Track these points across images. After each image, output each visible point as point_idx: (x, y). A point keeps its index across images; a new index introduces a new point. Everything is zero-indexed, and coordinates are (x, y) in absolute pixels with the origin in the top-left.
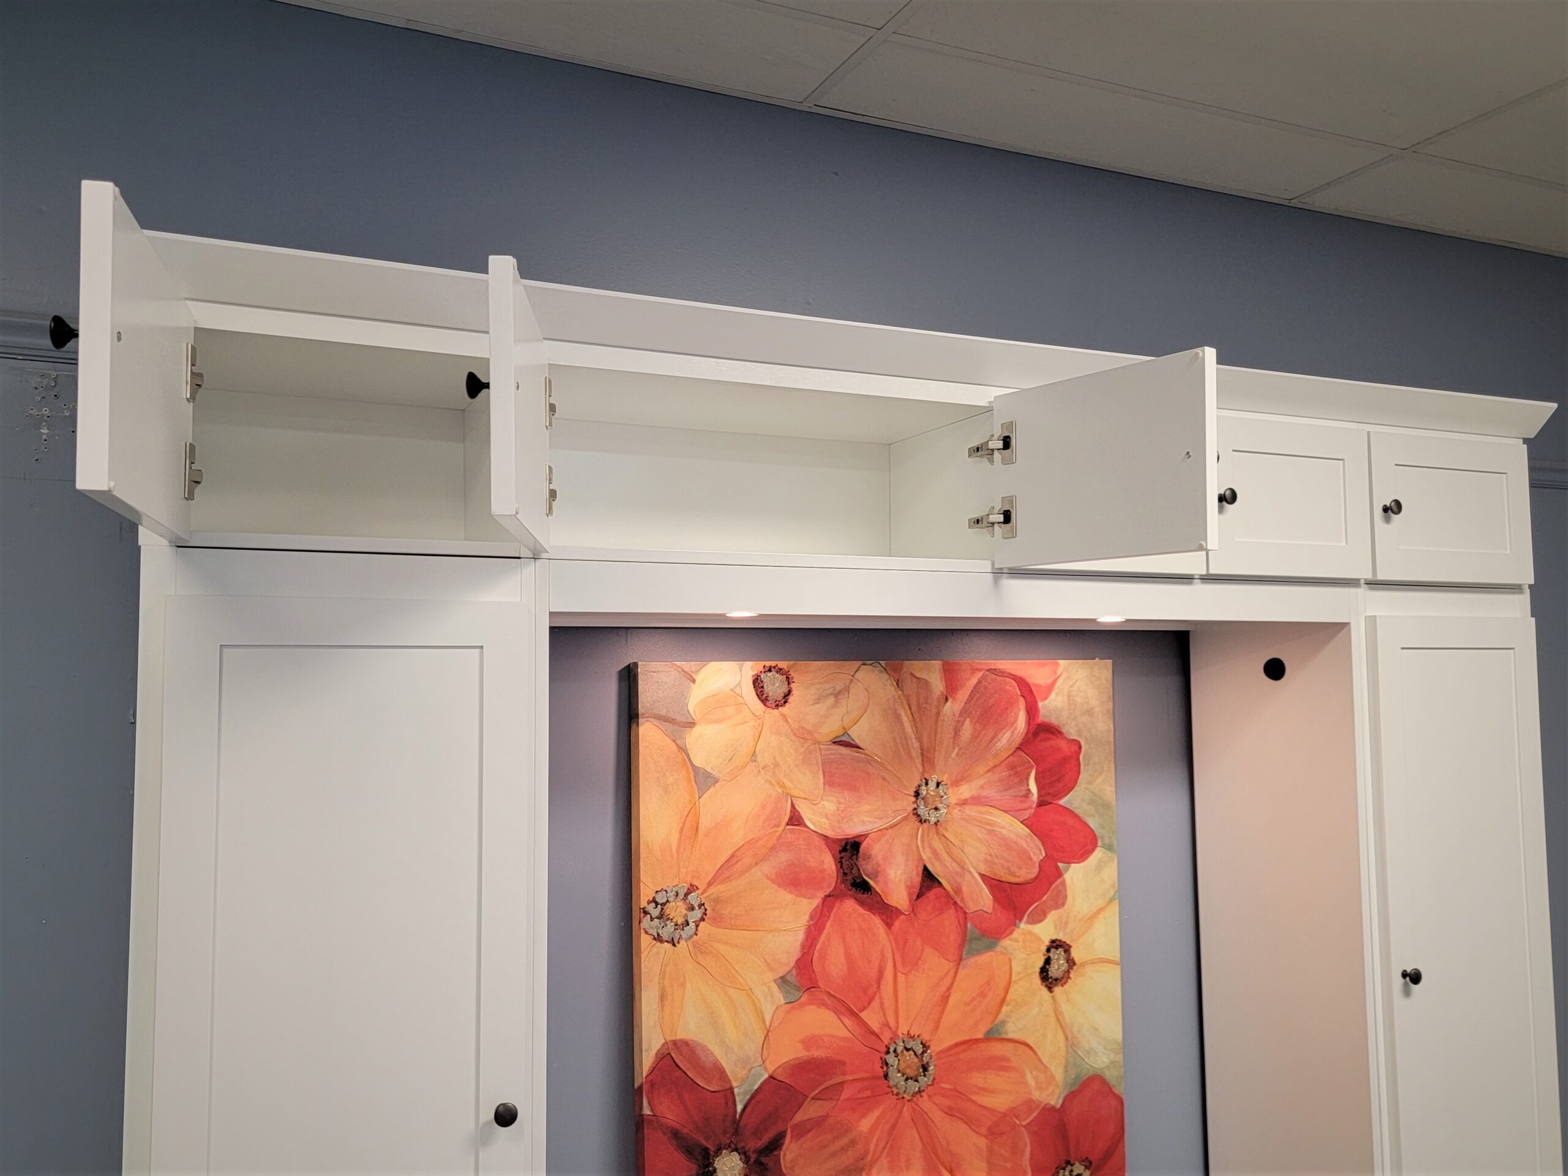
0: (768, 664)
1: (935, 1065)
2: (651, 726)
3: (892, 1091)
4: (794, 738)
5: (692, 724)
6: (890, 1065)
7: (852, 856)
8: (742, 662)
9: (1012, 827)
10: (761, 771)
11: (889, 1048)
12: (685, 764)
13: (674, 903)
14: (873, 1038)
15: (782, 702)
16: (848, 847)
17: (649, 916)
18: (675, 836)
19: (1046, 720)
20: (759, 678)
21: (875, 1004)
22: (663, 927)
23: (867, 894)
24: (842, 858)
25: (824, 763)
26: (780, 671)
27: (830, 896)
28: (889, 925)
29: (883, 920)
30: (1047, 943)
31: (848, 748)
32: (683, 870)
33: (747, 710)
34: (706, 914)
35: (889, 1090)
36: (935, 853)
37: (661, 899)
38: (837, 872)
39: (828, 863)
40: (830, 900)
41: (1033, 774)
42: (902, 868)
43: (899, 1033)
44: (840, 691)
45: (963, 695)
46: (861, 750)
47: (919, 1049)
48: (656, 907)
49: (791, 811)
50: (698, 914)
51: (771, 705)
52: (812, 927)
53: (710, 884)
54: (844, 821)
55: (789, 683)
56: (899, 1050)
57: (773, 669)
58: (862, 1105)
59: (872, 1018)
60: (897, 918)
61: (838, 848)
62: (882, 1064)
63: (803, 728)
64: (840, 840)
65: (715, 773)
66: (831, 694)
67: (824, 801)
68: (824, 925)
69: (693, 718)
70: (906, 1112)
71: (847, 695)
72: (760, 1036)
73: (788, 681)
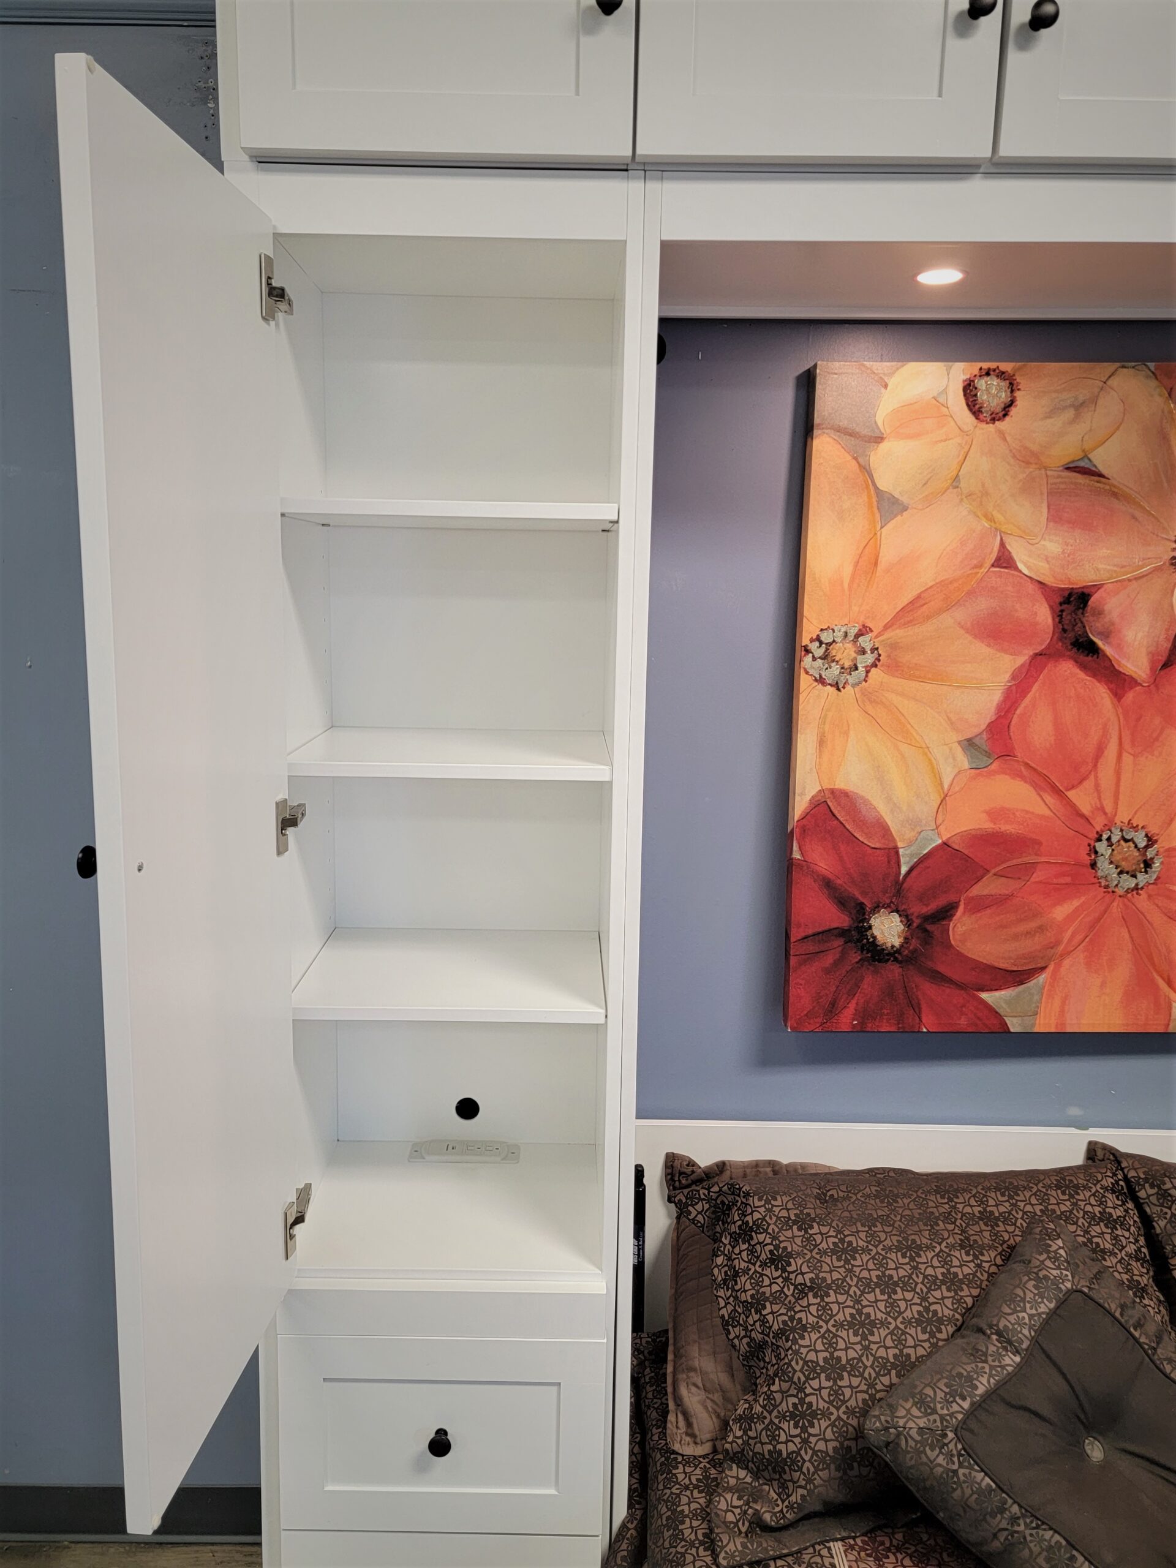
0: (986, 365)
1: (1162, 863)
2: (828, 439)
3: (1100, 883)
4: (1012, 461)
5: (879, 439)
6: (1099, 854)
7: (1079, 608)
8: (950, 364)
10: (965, 499)
11: (1101, 836)
12: (867, 487)
13: (841, 644)
14: (1082, 821)
15: (1001, 414)
16: (1072, 599)
17: (811, 655)
18: (848, 571)
20: (972, 384)
21: (1089, 784)
22: (827, 669)
23: (1092, 656)
24: (1062, 611)
25: (1050, 493)
26: (1001, 375)
27: (1041, 655)
28: (1118, 695)
29: (1111, 690)
31: (1086, 476)
32: (855, 609)
33: (952, 423)
34: (879, 660)
35: (1096, 880)
37: (826, 637)
38: (1054, 627)
39: (1044, 616)
40: (1041, 658)
42: (1146, 629)
43: (1117, 820)
44: (1084, 402)
46: (1102, 479)
47: (1142, 843)
48: (820, 646)
49: (999, 551)
50: (870, 658)
51: (985, 419)
52: (1014, 687)
53: (886, 627)
54: (1070, 567)
55: (1012, 391)
56: (1114, 839)
57: (992, 373)
58: (1058, 891)
59: (1082, 799)
60: (1131, 688)
61: (1059, 599)
62: (1090, 850)
63: (1026, 448)
64: (1063, 589)
65: (904, 499)
66: (1070, 406)
67: (1045, 540)
68: (1030, 687)
69: (880, 431)
70: (1116, 907)
71: (1093, 408)
72: (935, 799)
73: (1013, 387)
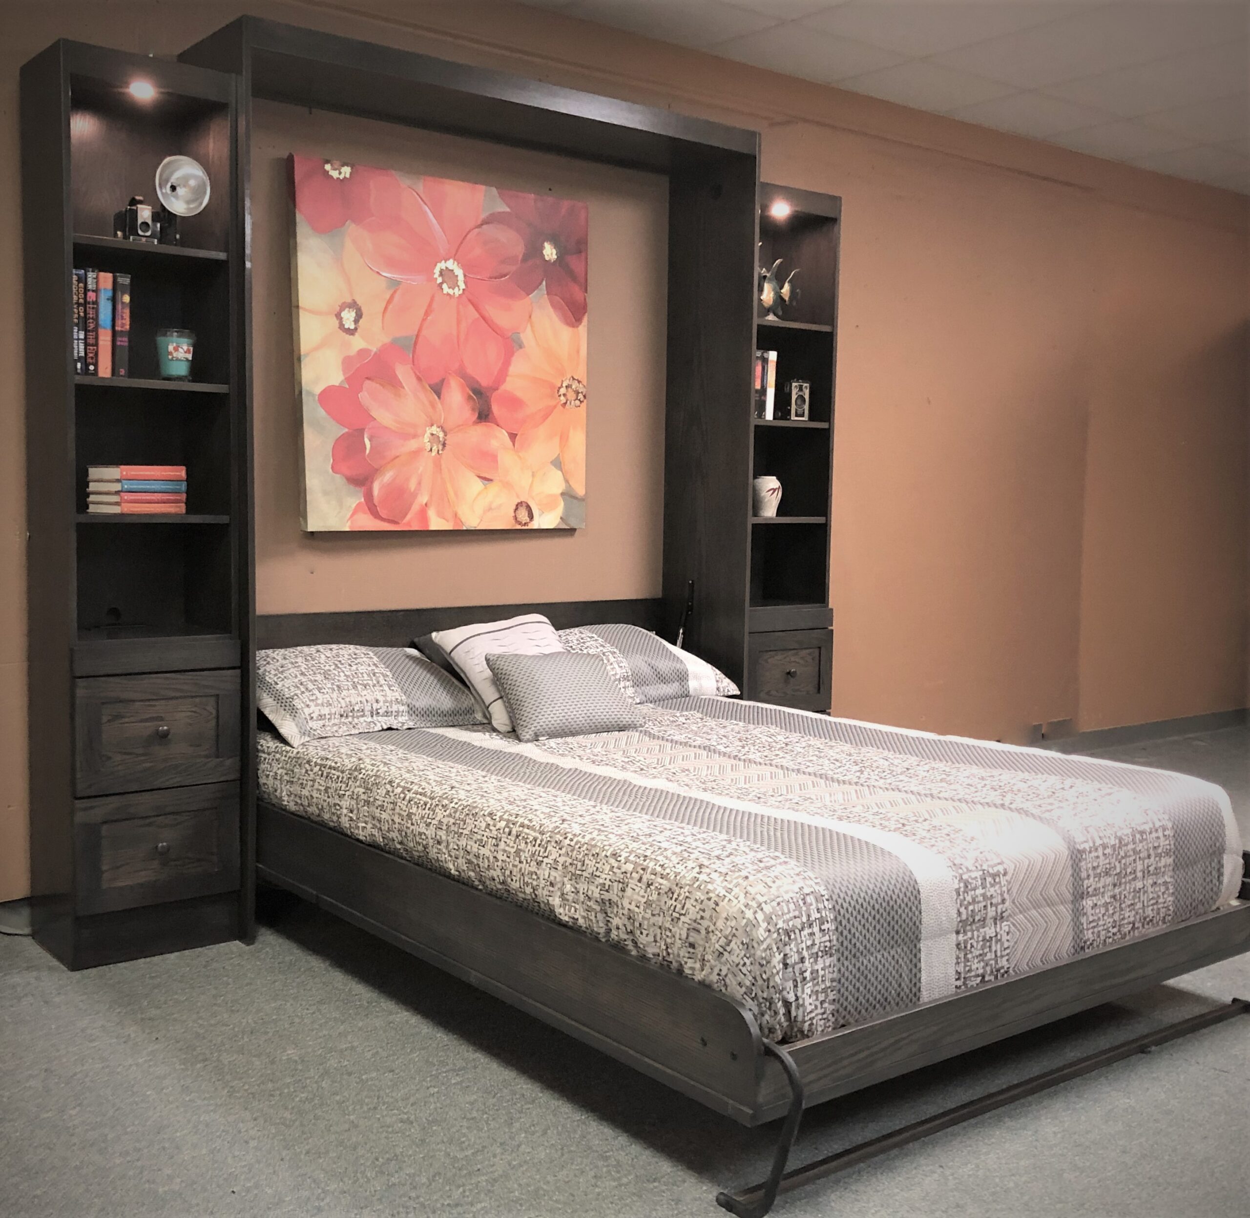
0: (526, 527)
2: (581, 494)
4: (513, 483)
5: (562, 494)
6: (463, 282)
7: (482, 412)
8: (538, 527)
9: (383, 416)
10: (529, 466)
11: (463, 292)
12: (565, 472)
13: (572, 399)
14: (473, 301)
15: (519, 506)
16: (485, 417)
17: (584, 394)
18: (571, 433)
19: (357, 489)
20: (530, 519)
21: (470, 320)
22: (577, 388)
23: (475, 388)
24: (489, 412)
25: (497, 468)
26: (520, 523)
27: (496, 389)
28: (462, 368)
29: (466, 370)
30: (357, 334)
31: (484, 477)
32: (567, 416)
33: (537, 501)
34: (558, 390)
35: (463, 267)
36: (433, 406)
37: (578, 403)
38: (491, 403)
39: (496, 410)
41: (368, 451)
42: (453, 402)
43: (456, 299)
44: (488, 511)
45: (415, 507)
46: (479, 474)
47: (445, 286)
48: (581, 398)
49: (515, 442)
50: (561, 392)
51: (525, 503)
52: (504, 374)
53: (555, 407)
54: (486, 433)
56: (457, 289)
57: (523, 524)
58: (478, 264)
59: (472, 313)
60: (456, 370)
61: (490, 417)
62: (467, 284)
63: (508, 489)
64: (489, 422)
65: (551, 467)
66: (493, 509)
67: (498, 446)
68: (498, 373)
69: (561, 498)
70: (453, 251)
71: (485, 508)
72: (532, 317)
73: (515, 518)
